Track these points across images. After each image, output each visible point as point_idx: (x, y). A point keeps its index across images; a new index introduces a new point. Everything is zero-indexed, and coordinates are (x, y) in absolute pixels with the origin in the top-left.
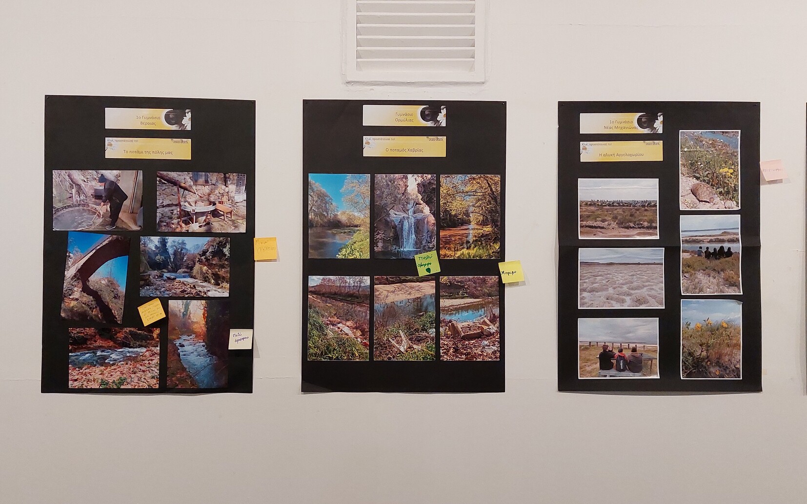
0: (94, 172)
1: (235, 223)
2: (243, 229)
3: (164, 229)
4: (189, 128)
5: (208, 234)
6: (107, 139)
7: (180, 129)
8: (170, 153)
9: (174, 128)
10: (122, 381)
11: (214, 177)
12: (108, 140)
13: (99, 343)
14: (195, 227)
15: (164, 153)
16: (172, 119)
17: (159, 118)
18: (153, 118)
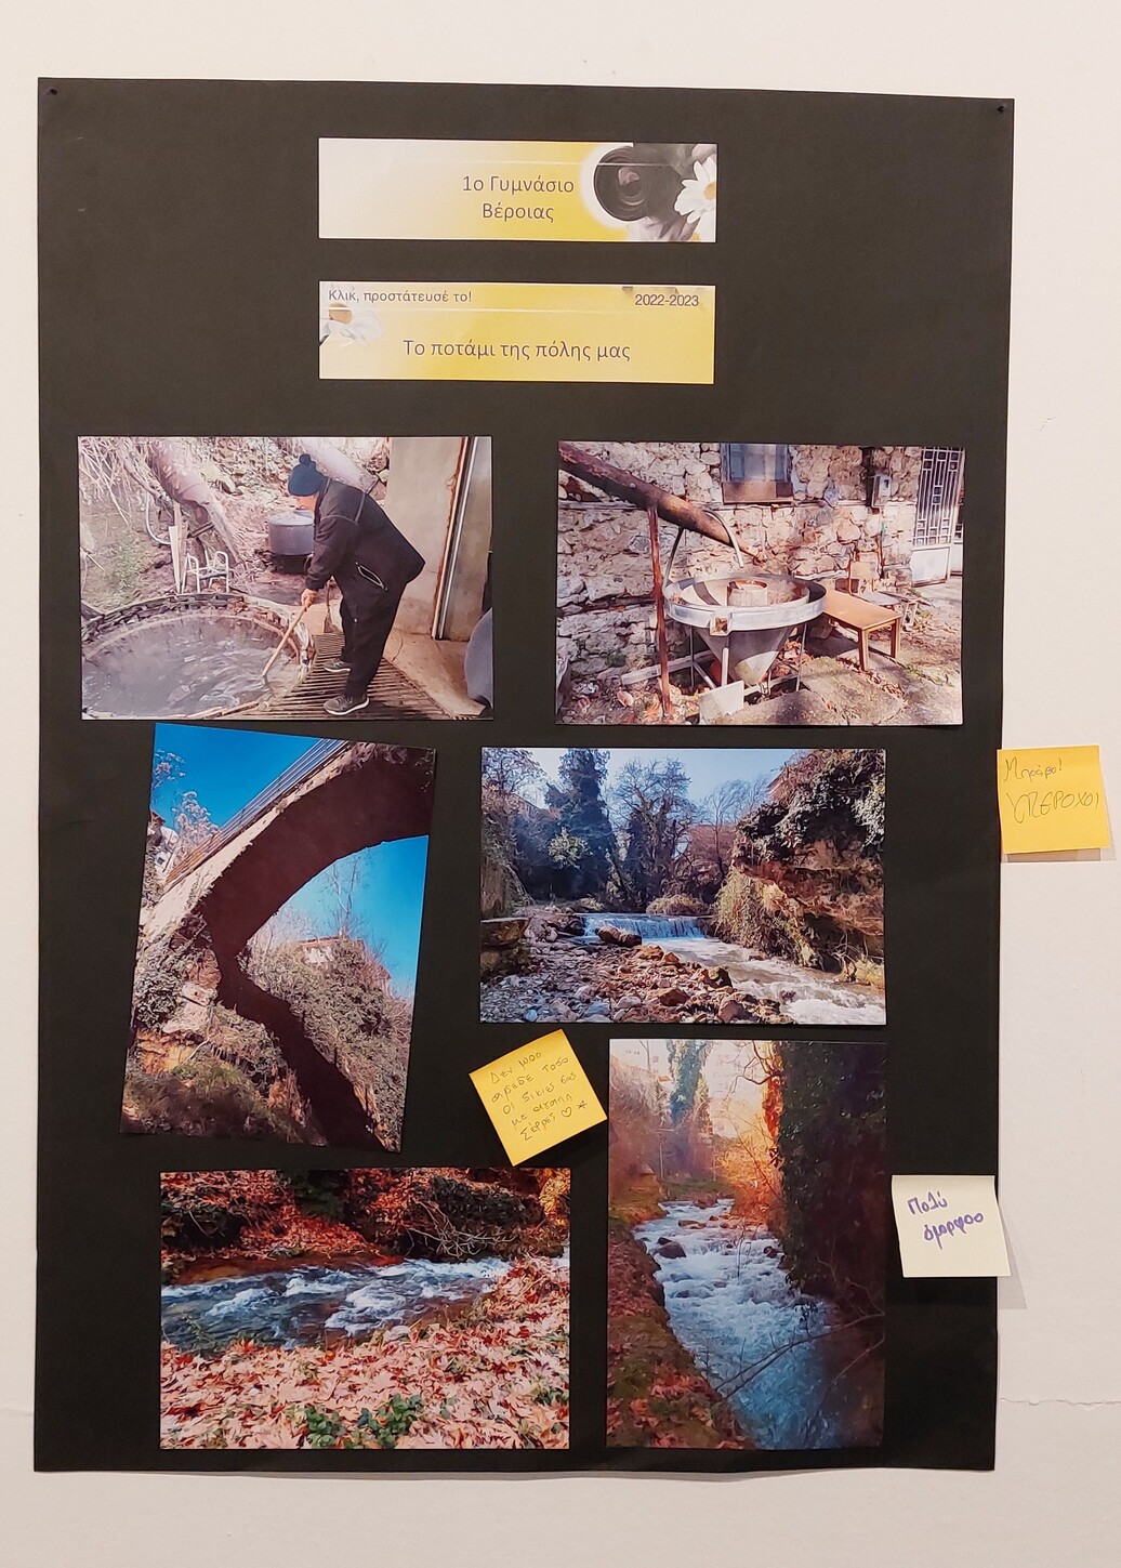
0: (267, 445)
1: (910, 682)
2: (948, 709)
3: (588, 713)
4: (706, 232)
5: (786, 732)
6: (325, 287)
7: (666, 239)
8: (617, 352)
9: (639, 231)
10: (401, 1417)
11: (816, 466)
12: (330, 292)
13: (298, 1237)
14: (725, 703)
15: (593, 353)
16: (631, 188)
17: (569, 187)
18: (540, 186)
